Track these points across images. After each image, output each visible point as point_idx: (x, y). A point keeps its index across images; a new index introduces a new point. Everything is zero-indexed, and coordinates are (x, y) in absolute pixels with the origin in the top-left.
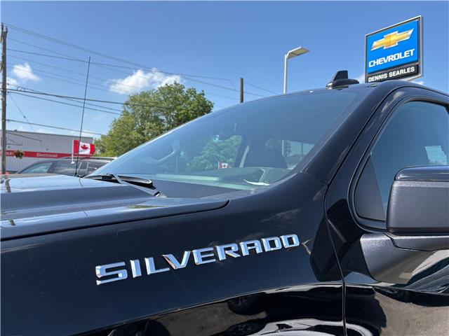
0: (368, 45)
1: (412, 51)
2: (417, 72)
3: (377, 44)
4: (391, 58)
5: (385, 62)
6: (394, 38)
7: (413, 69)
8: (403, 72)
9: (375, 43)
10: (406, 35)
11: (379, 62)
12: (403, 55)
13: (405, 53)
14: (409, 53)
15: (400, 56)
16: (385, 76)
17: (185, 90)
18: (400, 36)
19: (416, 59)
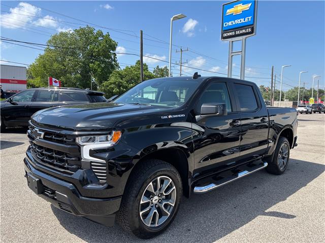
0: (224, 12)
1: (250, 17)
2: (252, 32)
3: (229, 11)
4: (238, 21)
5: (234, 24)
6: (240, 8)
7: (250, 30)
8: (244, 31)
9: (228, 11)
10: (247, 7)
11: (230, 24)
12: (244, 20)
13: (246, 19)
14: (248, 19)
15: (242, 20)
16: (233, 33)
17: (95, 32)
18: (244, 7)
19: (252, 23)
